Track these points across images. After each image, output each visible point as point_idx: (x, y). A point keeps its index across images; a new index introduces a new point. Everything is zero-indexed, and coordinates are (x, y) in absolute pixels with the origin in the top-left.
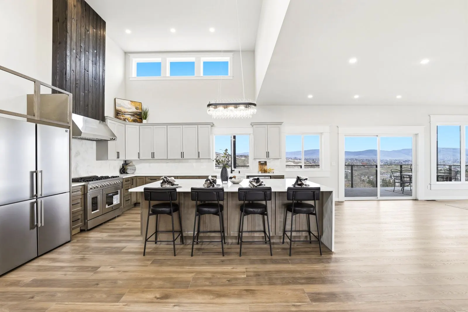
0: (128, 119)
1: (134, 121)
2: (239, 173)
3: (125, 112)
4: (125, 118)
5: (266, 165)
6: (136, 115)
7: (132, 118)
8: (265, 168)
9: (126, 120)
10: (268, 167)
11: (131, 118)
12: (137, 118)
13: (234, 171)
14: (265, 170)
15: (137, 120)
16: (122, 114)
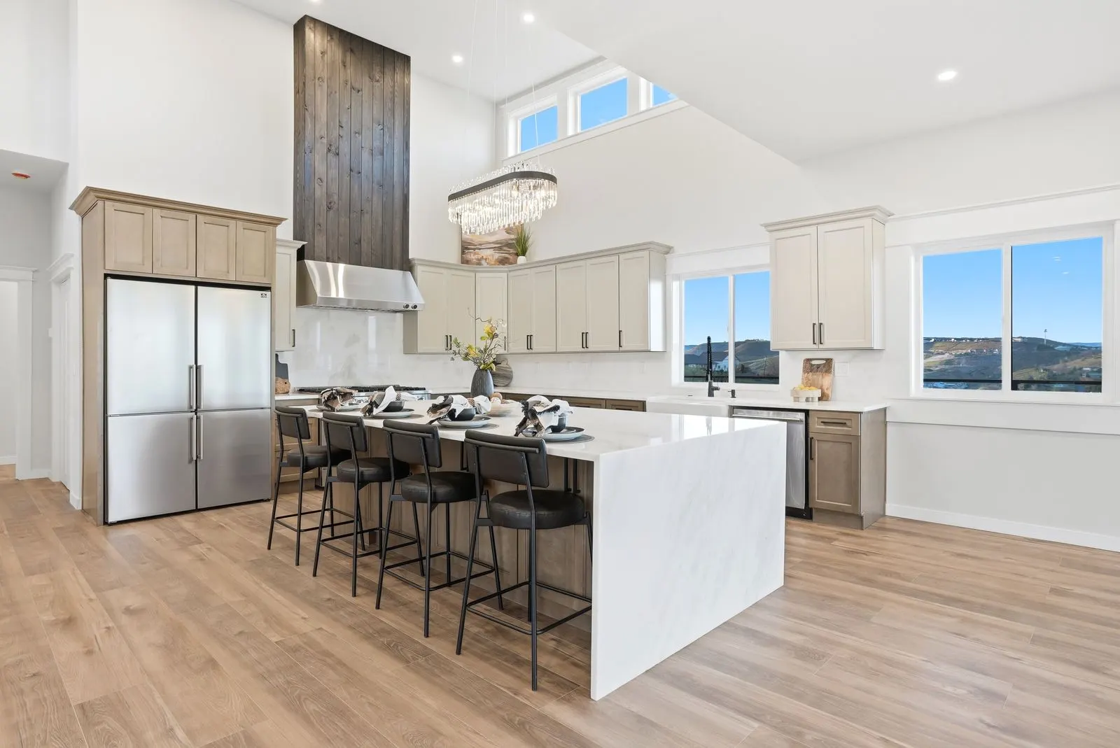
0: (486, 259)
1: (503, 261)
3: (480, 245)
4: (480, 257)
6: (505, 248)
7: (497, 255)
9: (483, 262)
11: (493, 256)
12: (510, 254)
15: (507, 258)
16: (474, 249)
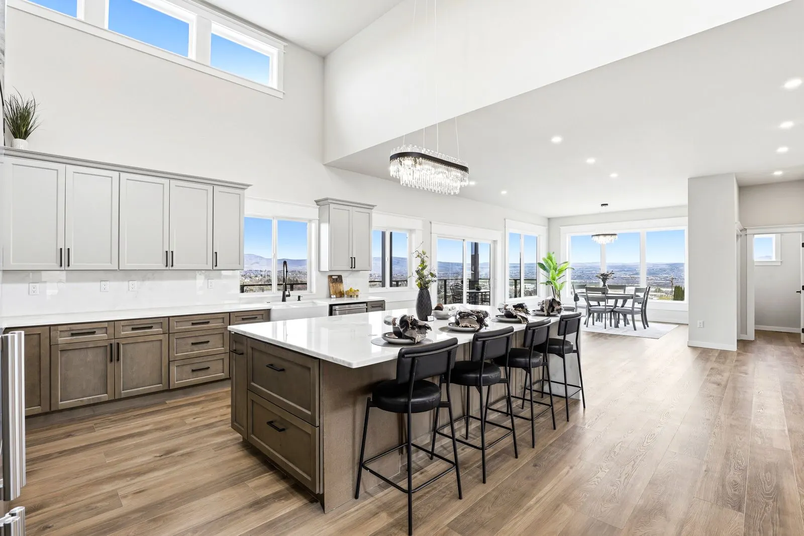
2: (299, 300)
5: (341, 282)
8: (341, 288)
10: (345, 286)
13: (289, 296)
14: (340, 292)
